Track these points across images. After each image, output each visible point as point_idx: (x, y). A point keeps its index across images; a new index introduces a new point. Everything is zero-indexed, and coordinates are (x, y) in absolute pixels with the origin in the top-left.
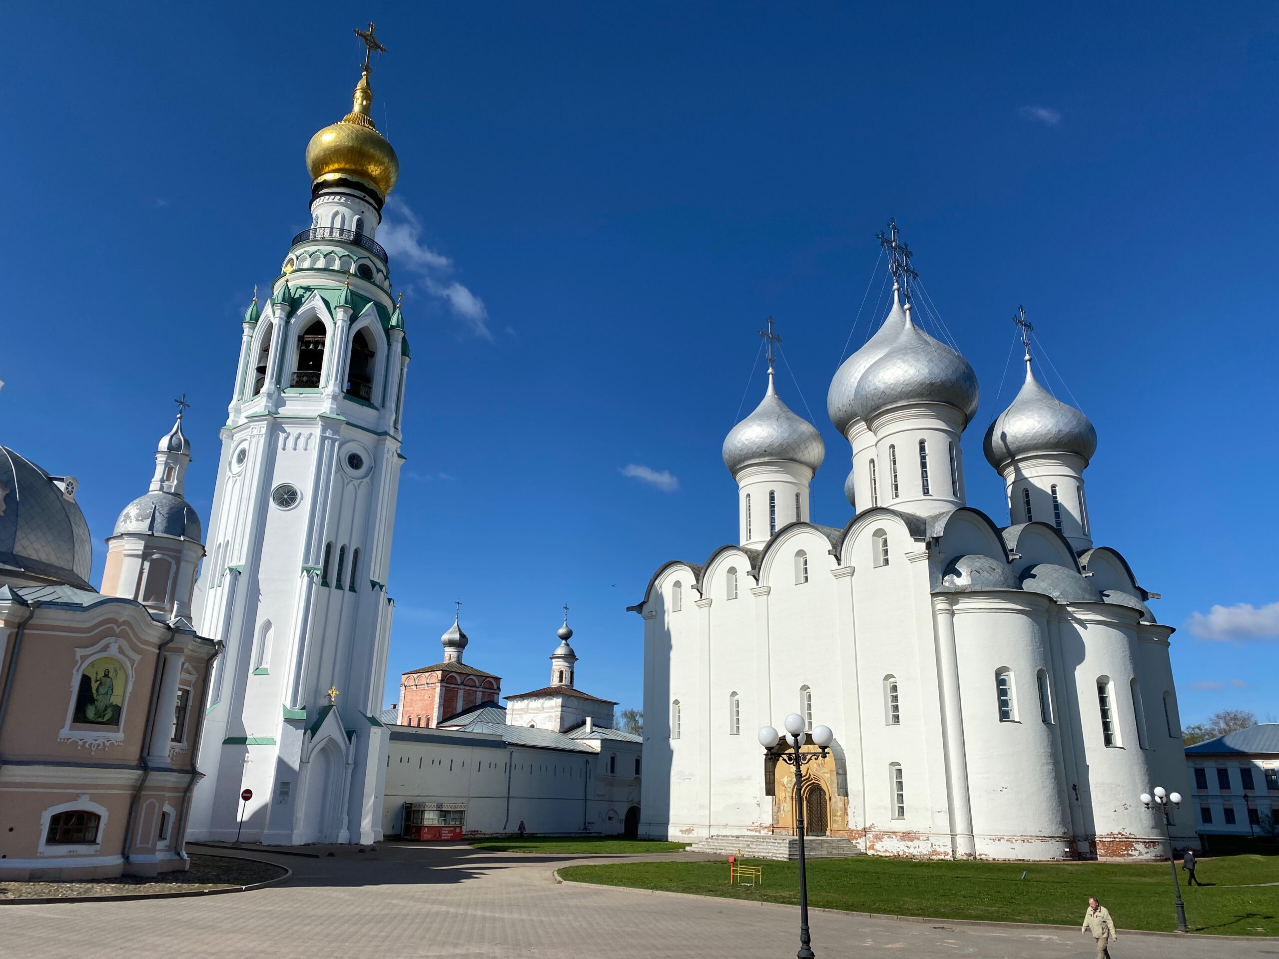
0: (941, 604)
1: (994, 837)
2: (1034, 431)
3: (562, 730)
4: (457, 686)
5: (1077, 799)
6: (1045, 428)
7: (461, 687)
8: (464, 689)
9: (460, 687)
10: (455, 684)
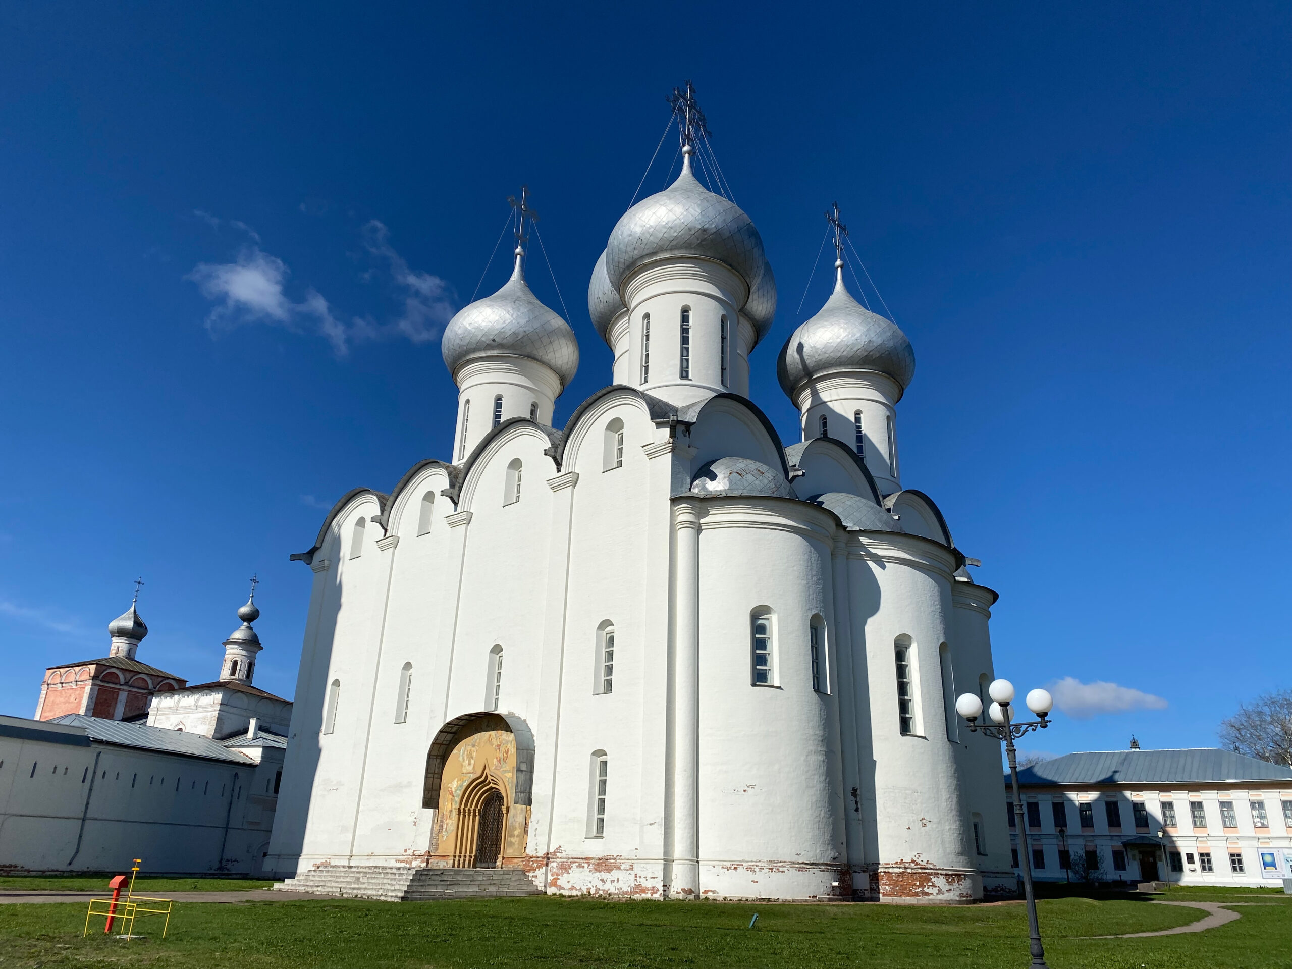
0: (684, 514)
1: (728, 864)
2: (839, 340)
3: (218, 736)
4: (118, 687)
5: (857, 810)
6: (852, 336)
7: (125, 688)
8: (129, 691)
9: (122, 687)
10: (116, 684)
